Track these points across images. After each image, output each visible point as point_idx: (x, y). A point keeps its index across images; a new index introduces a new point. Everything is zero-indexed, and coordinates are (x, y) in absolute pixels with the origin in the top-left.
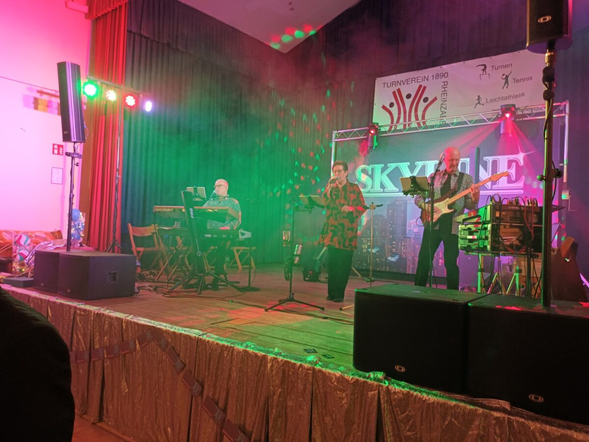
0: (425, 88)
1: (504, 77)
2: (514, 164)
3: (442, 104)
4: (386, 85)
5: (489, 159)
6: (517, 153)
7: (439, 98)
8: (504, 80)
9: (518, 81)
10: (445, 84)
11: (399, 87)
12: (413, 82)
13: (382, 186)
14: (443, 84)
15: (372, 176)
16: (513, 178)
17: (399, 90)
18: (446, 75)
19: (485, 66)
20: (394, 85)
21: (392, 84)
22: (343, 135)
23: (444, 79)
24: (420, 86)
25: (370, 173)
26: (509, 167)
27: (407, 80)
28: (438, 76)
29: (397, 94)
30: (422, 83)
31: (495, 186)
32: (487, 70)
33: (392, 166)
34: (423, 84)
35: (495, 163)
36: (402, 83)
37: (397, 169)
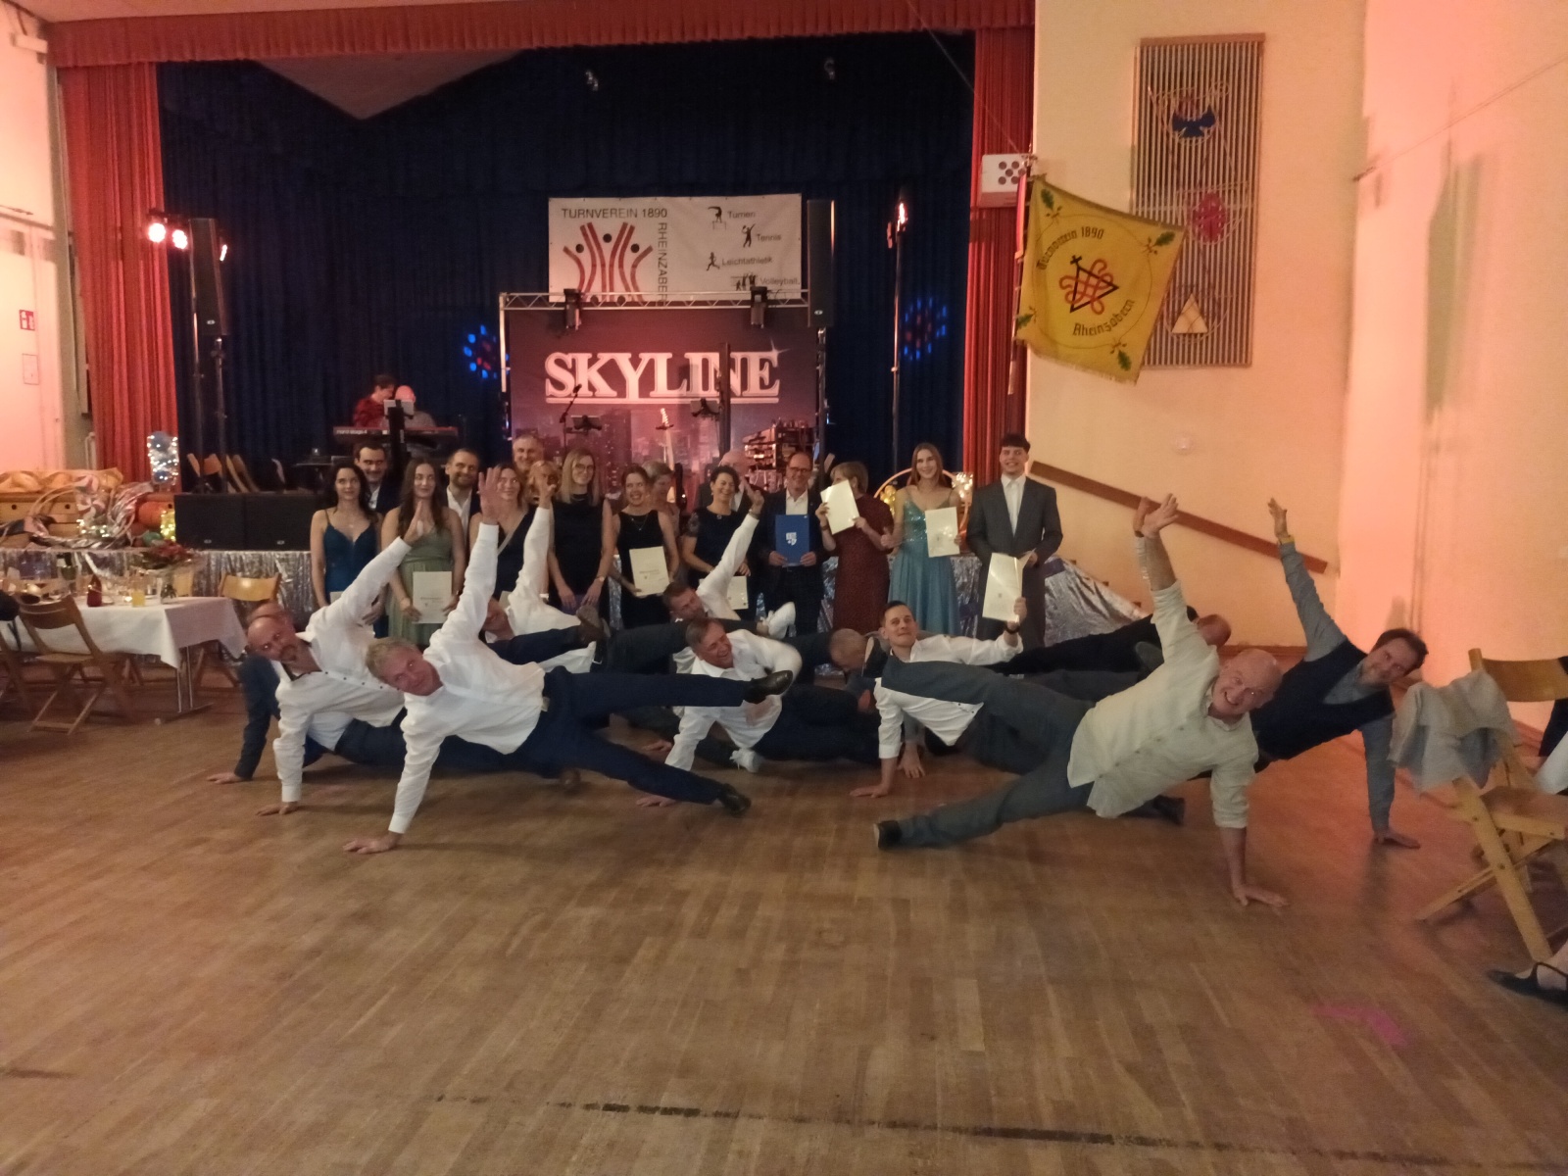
0: (632, 229)
1: (746, 230)
2: (767, 365)
3: (660, 259)
4: (567, 213)
6: (769, 349)
7: (656, 249)
8: (745, 236)
9: (764, 239)
10: (663, 227)
11: (589, 219)
12: (614, 215)
14: (660, 227)
16: (767, 382)
17: (590, 226)
18: (664, 213)
19: (719, 208)
20: (581, 216)
21: (579, 213)
22: (517, 302)
23: (661, 219)
24: (625, 226)
26: (762, 367)
27: (604, 211)
28: (651, 213)
29: (588, 231)
30: (627, 220)
31: (745, 393)
32: (722, 216)
34: (631, 221)
35: (744, 362)
36: (595, 215)
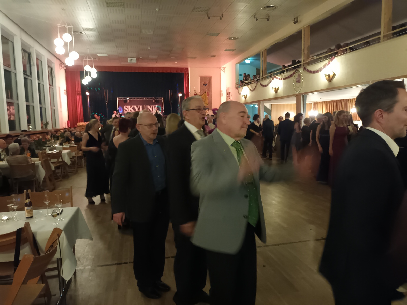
5: (151, 106)
6: (156, 105)
13: (131, 111)
15: (128, 108)
22: (120, 99)
25: (127, 107)
31: (153, 111)
33: (133, 106)
37: (134, 107)
